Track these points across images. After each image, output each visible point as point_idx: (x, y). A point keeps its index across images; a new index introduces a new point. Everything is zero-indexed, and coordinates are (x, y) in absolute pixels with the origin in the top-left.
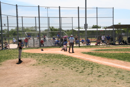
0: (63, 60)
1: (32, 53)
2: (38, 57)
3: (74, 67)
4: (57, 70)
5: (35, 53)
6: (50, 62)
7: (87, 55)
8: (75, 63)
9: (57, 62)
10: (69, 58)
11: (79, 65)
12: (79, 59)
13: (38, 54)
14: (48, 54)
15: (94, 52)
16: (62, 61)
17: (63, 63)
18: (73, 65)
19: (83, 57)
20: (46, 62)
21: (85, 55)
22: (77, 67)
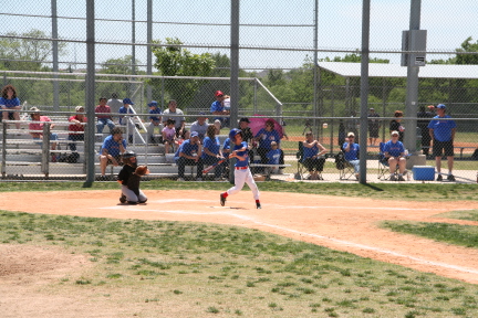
0: (269, 262)
1: (43, 217)
2: (94, 239)
3: (345, 304)
4: (238, 313)
5: (66, 219)
6: (181, 268)
7: (425, 241)
8: (347, 280)
9: (231, 274)
10: (301, 255)
11: (372, 296)
12: (368, 261)
13: (91, 220)
14: (160, 226)
15: (470, 223)
16: (258, 266)
17: (266, 276)
18: (336, 294)
19: (395, 254)
20: (157, 270)
21: (407, 238)
22: (365, 305)
